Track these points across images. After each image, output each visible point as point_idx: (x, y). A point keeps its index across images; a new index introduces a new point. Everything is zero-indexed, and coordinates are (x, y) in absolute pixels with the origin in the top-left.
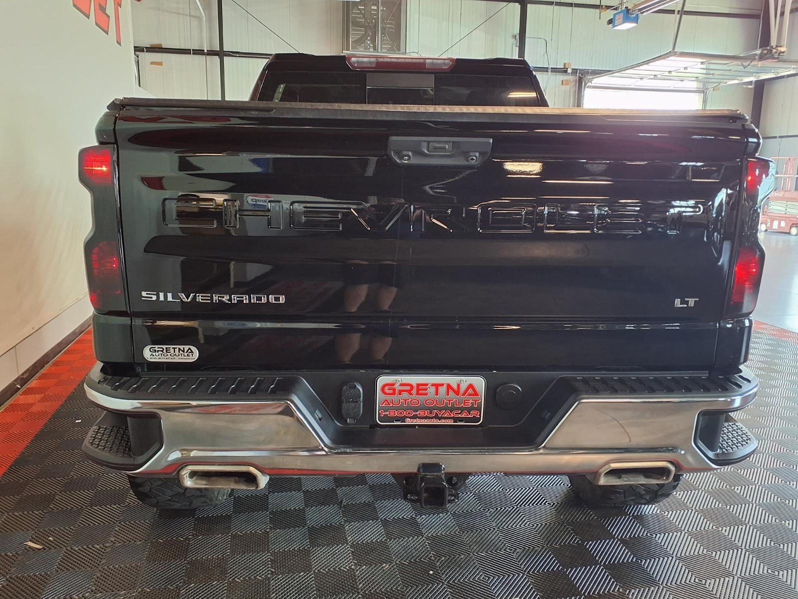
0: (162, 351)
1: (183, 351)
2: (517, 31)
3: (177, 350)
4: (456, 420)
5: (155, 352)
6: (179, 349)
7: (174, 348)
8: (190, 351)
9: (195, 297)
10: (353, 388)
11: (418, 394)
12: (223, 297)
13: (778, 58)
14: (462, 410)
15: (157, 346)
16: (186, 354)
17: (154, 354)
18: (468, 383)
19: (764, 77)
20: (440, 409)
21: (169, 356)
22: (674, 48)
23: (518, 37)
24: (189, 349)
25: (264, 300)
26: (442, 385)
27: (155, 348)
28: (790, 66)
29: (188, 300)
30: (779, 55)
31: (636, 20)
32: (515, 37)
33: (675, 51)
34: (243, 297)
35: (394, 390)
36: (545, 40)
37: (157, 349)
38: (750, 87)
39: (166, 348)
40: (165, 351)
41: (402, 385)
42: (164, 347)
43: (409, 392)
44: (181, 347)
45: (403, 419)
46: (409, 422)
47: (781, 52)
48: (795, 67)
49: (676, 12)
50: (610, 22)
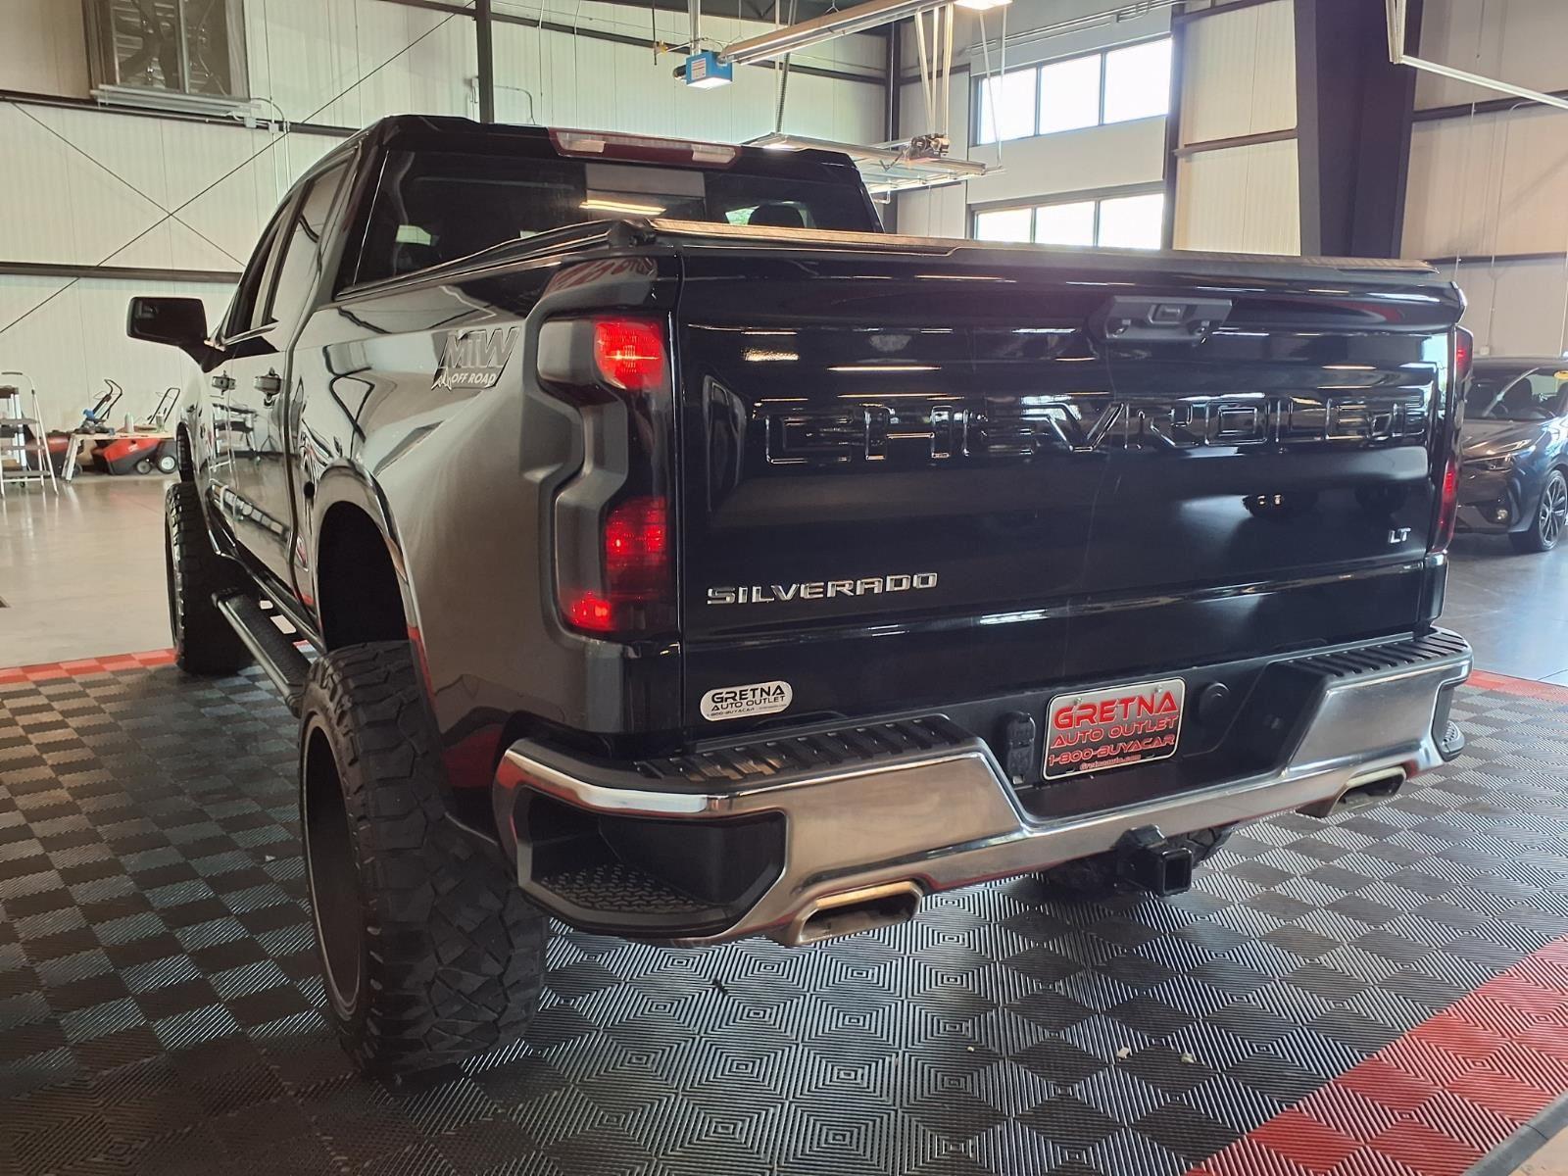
0: (733, 698)
1: (768, 694)
2: (473, 69)
3: (758, 692)
4: (1144, 754)
5: (722, 701)
6: (762, 690)
7: (754, 690)
8: (778, 691)
9: (798, 590)
10: (1024, 722)
11: (1102, 719)
12: (844, 586)
13: (938, 156)
14: (1154, 735)
15: (725, 690)
16: (772, 698)
17: (719, 705)
18: (1165, 690)
19: (904, 185)
20: (1126, 740)
21: (744, 706)
22: (779, 130)
23: (476, 83)
24: (779, 687)
25: (905, 585)
26: (1132, 700)
27: (721, 693)
28: (945, 170)
29: (786, 594)
30: (941, 151)
31: (727, 74)
32: (469, 83)
33: (781, 132)
34: (873, 583)
35: (1070, 717)
36: (528, 93)
37: (724, 696)
38: (883, 202)
39: (741, 691)
40: (737, 698)
41: (1082, 708)
42: (737, 689)
43: (1090, 718)
44: (765, 686)
45: (1076, 766)
46: (1085, 769)
47: (943, 146)
48: (953, 171)
49: (777, 65)
50: (681, 71)
